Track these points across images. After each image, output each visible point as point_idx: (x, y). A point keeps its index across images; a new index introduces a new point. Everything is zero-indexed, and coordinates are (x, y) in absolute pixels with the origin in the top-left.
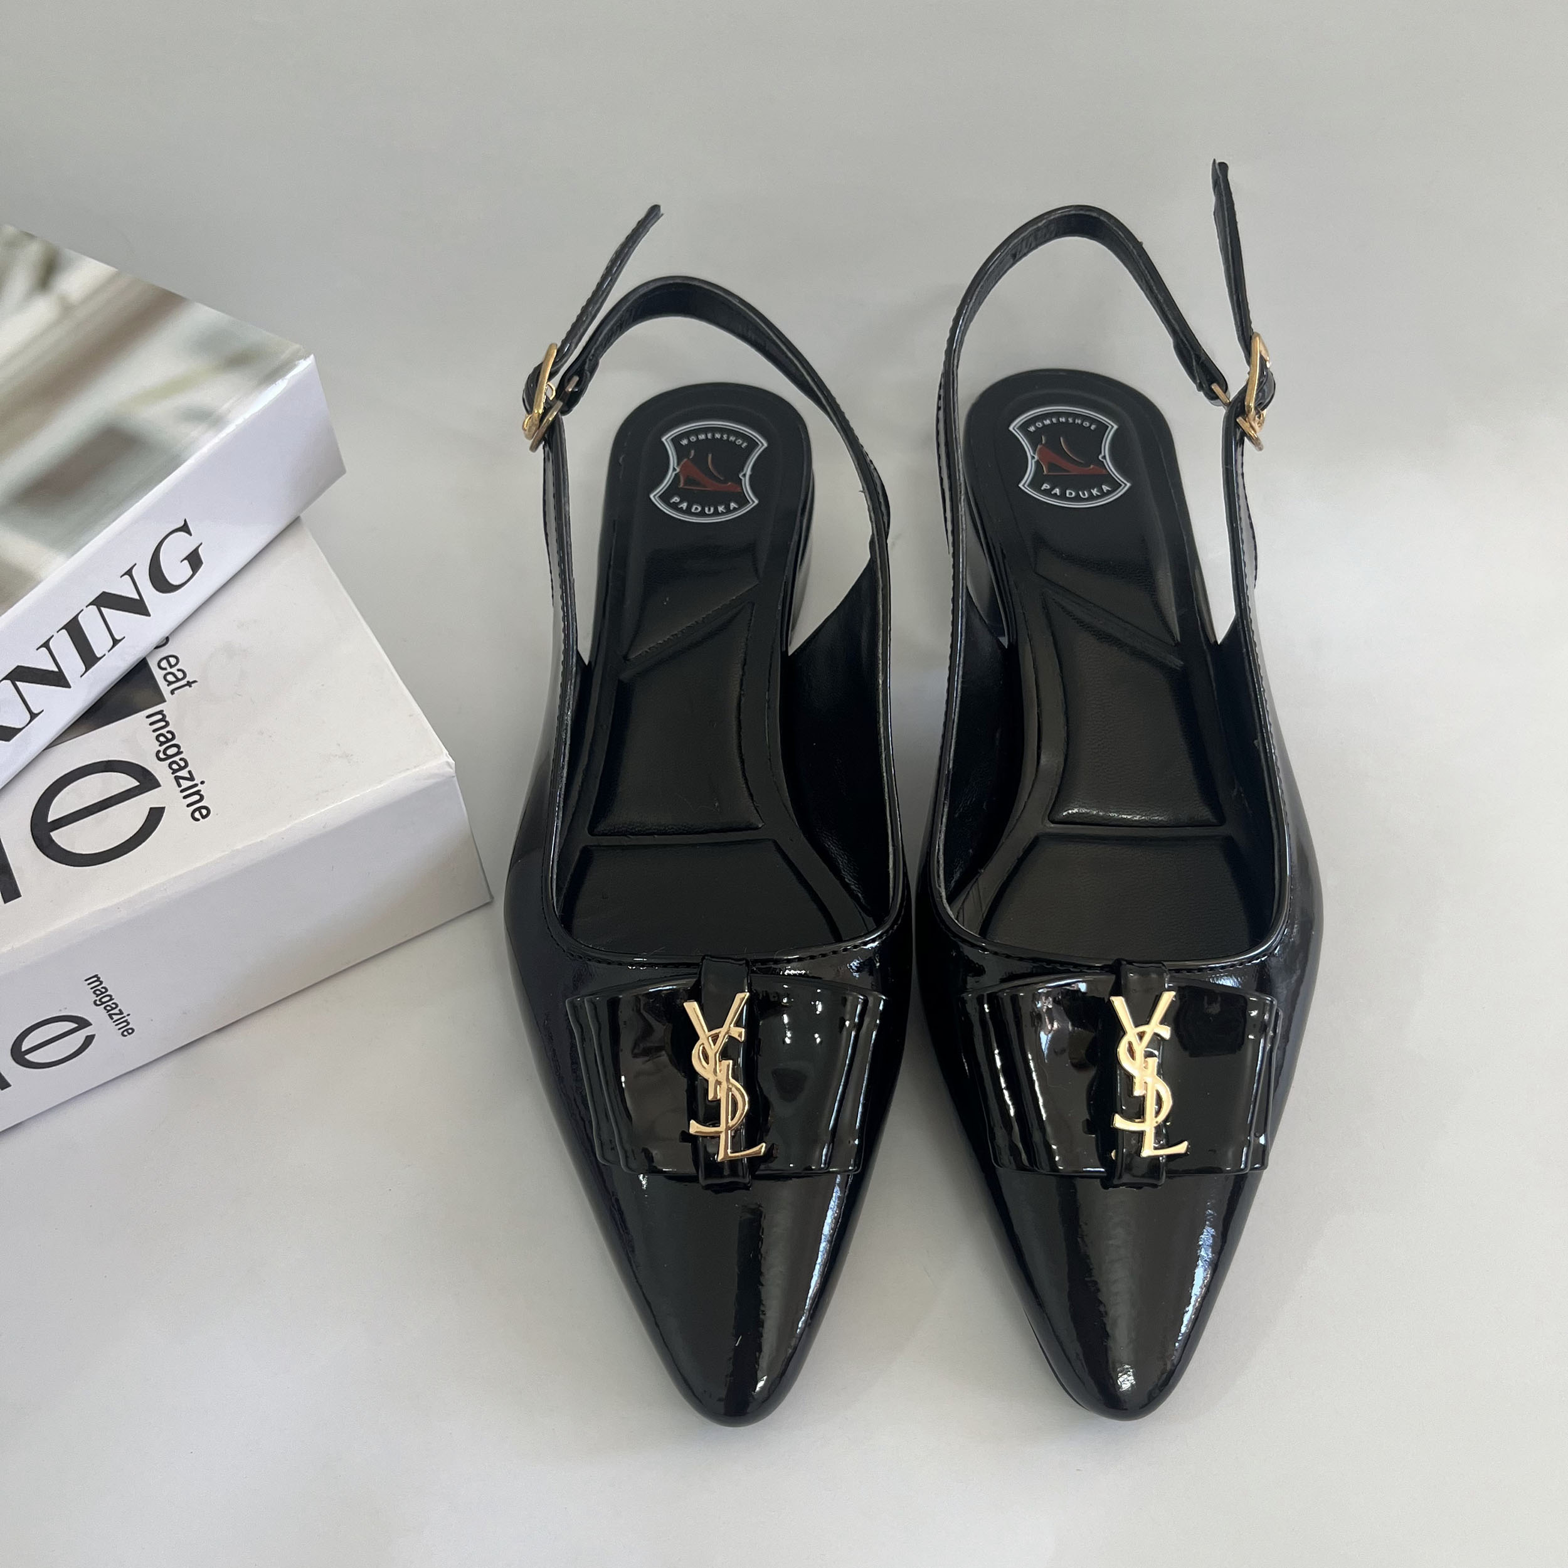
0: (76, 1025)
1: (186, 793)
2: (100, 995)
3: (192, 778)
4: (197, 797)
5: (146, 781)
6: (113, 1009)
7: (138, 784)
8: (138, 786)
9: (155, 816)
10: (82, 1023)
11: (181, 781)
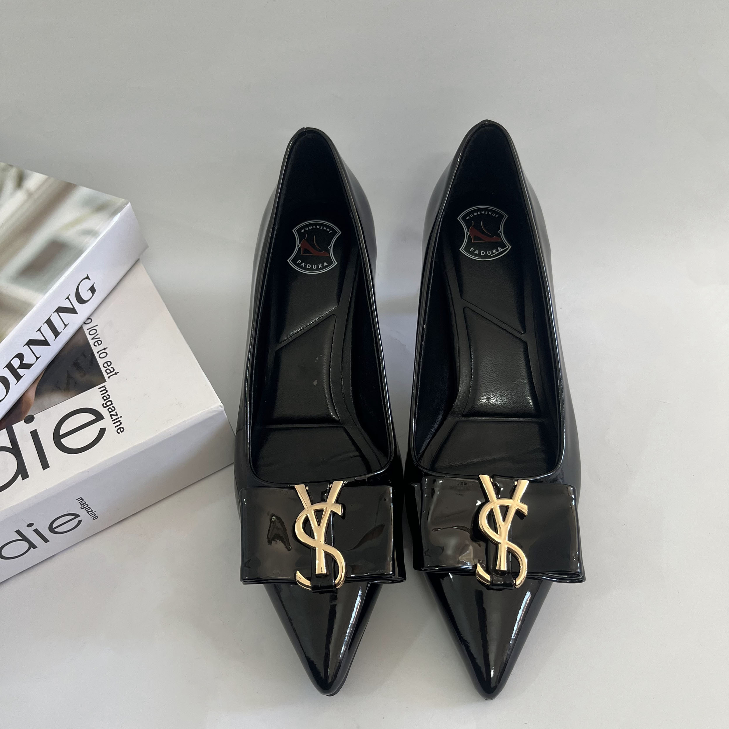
0: (74, 517)
1: (116, 421)
2: (83, 505)
3: (117, 415)
4: (119, 423)
5: (99, 417)
6: (89, 510)
7: (95, 418)
8: (95, 419)
9: (102, 431)
10: (77, 516)
11: (113, 416)
